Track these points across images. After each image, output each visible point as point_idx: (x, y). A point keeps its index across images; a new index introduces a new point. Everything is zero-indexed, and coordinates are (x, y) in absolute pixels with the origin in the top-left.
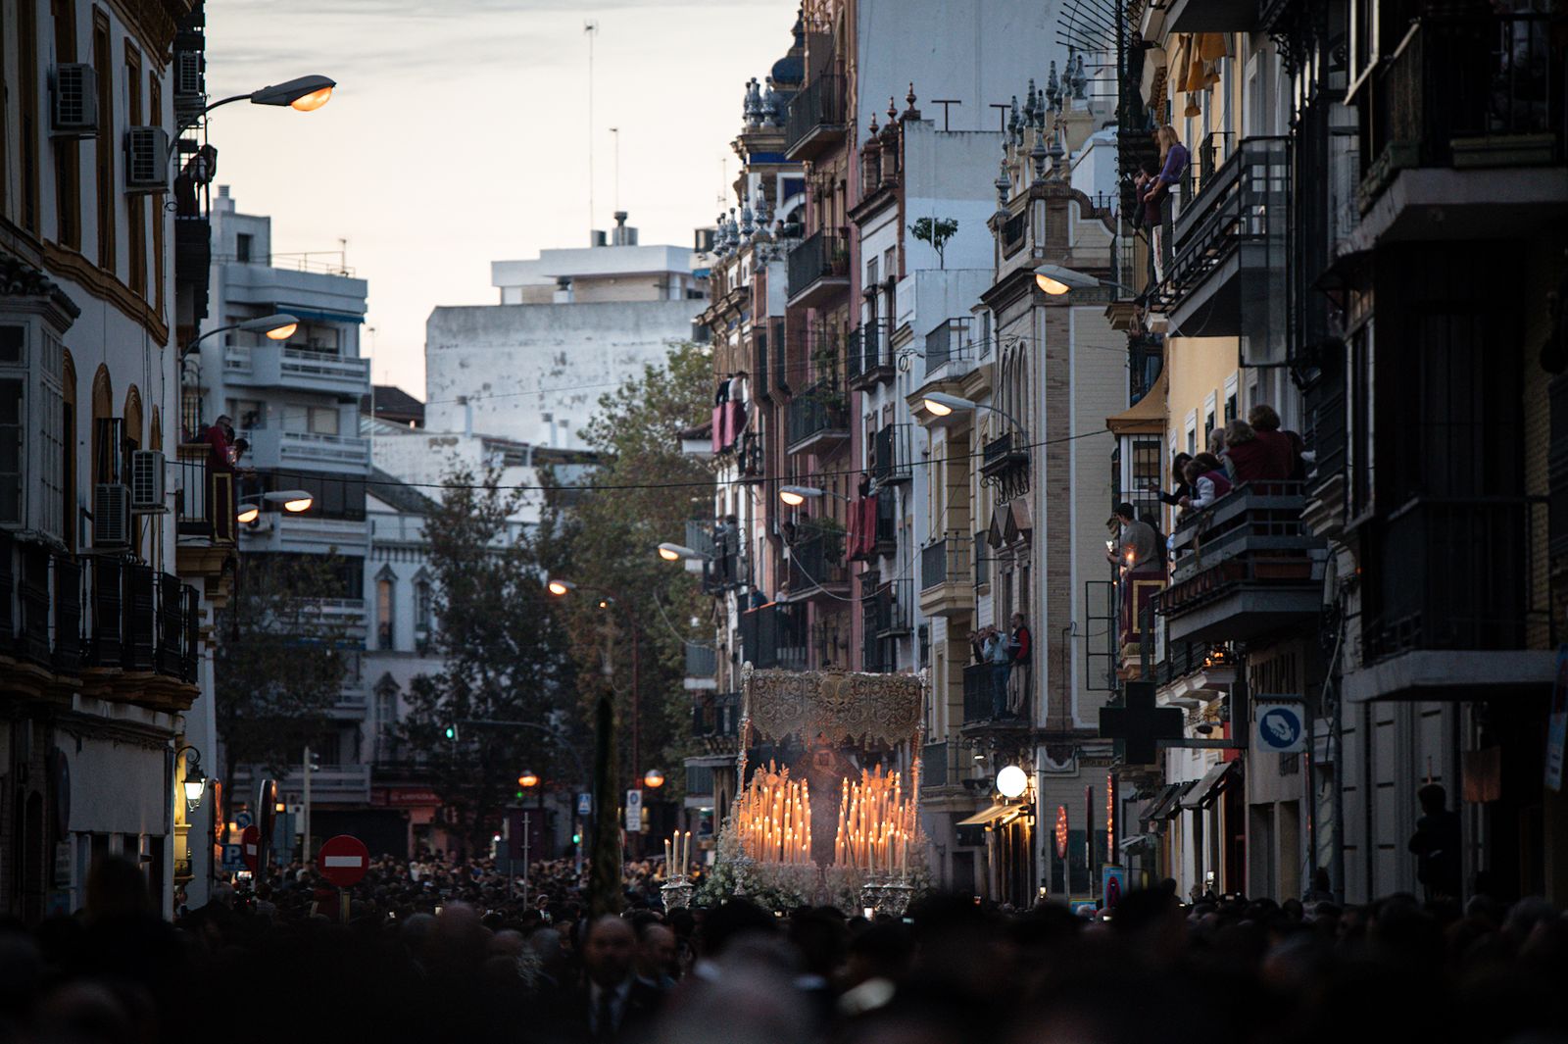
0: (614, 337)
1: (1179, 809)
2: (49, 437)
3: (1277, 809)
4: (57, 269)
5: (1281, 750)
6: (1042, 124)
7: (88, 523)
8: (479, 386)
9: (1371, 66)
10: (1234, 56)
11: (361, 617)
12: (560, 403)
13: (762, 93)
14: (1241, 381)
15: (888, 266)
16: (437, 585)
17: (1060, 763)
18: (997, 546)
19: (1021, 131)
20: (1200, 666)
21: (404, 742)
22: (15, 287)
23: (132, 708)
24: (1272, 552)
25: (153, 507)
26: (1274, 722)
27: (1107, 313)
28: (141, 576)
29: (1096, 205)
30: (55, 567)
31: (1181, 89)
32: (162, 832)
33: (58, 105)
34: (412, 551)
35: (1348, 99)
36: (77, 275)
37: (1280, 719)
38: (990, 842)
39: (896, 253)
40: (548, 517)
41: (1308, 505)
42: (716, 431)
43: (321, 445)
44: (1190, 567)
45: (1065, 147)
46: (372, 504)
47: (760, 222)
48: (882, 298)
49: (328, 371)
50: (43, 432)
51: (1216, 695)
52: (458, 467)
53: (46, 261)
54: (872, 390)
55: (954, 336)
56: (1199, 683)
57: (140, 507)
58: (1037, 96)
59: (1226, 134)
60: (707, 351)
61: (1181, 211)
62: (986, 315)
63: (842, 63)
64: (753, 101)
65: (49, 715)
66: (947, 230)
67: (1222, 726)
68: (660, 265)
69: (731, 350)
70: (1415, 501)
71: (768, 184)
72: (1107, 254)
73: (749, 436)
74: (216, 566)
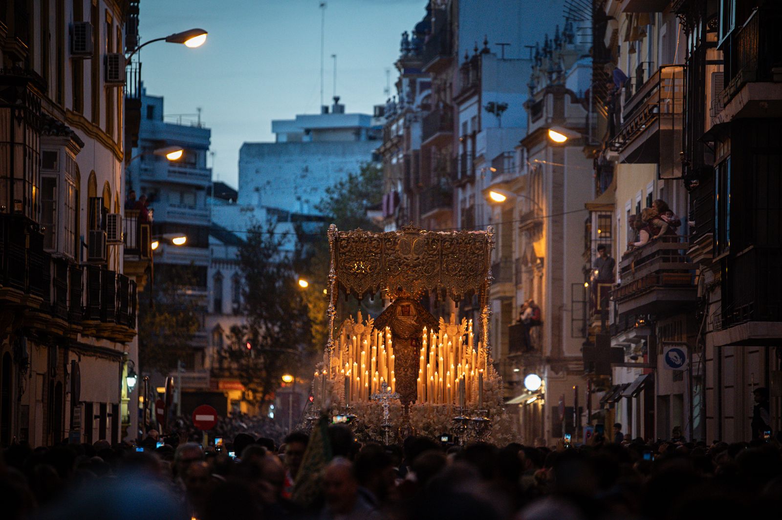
0: (332, 159)
1: (620, 397)
2: (68, 206)
3: (671, 398)
4: (72, 123)
5: (675, 369)
6: (551, 56)
7: (85, 249)
8: (265, 182)
9: (731, 31)
10: (654, 24)
11: (206, 296)
12: (305, 191)
13: (410, 38)
14: (655, 185)
15: (473, 126)
16: (243, 281)
17: (557, 373)
18: (526, 265)
19: (540, 60)
20: (632, 327)
21: (226, 358)
22: (53, 132)
23: (105, 341)
24: (672, 271)
25: (116, 241)
26: (672, 355)
27: (584, 151)
28: (110, 276)
29: (578, 96)
30: (70, 270)
31: (625, 41)
32: (118, 402)
33: (74, 42)
34: (231, 264)
35: (718, 47)
36: (81, 126)
37: (675, 354)
38: (521, 412)
39: (477, 119)
40: (299, 247)
41: (690, 248)
42: (384, 207)
43: (187, 211)
44: (629, 278)
45: (563, 68)
46: (212, 240)
47: (408, 103)
48: (469, 142)
49: (191, 174)
50: (66, 204)
51: (640, 341)
52: (254, 222)
53: (66, 119)
54: (463, 187)
55: (506, 161)
56: (632, 335)
57: (109, 241)
58: (549, 42)
59: (649, 63)
60: (379, 166)
61: (626, 101)
62: (522, 151)
63: (451, 24)
64: (405, 42)
65: (66, 343)
66: (502, 108)
67: (643, 356)
68: (355, 123)
69: (392, 166)
70: (751, 247)
71: (412, 84)
72: (583, 121)
73: (401, 209)
74: (142, 270)
